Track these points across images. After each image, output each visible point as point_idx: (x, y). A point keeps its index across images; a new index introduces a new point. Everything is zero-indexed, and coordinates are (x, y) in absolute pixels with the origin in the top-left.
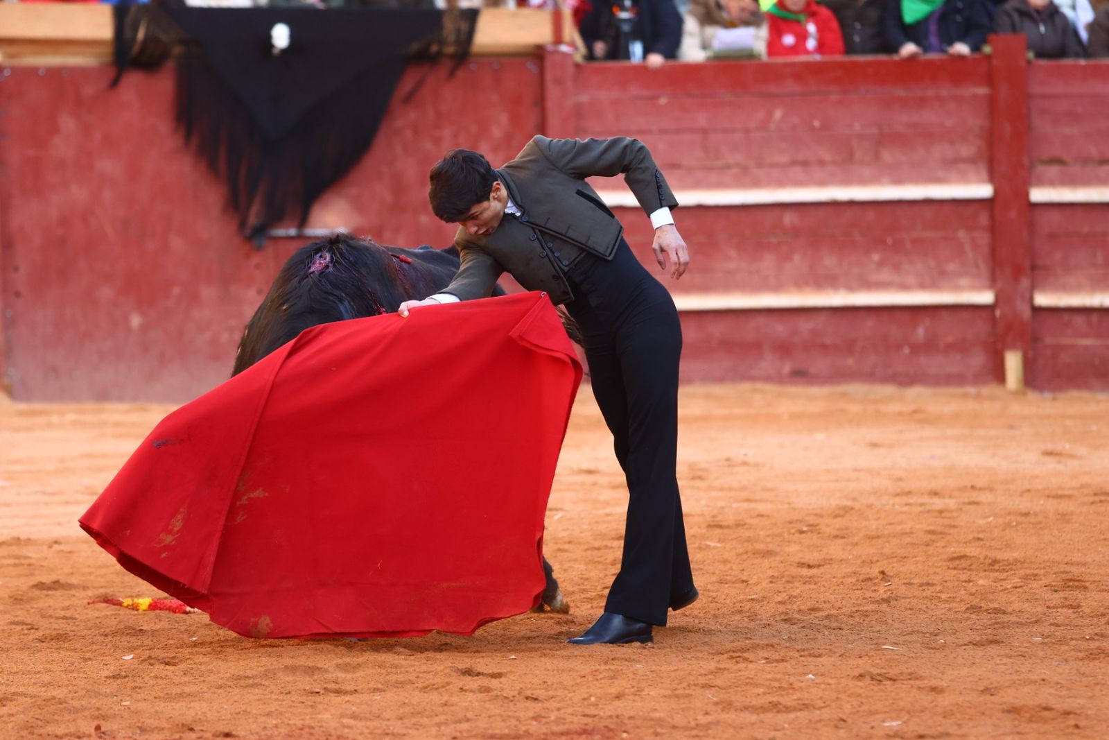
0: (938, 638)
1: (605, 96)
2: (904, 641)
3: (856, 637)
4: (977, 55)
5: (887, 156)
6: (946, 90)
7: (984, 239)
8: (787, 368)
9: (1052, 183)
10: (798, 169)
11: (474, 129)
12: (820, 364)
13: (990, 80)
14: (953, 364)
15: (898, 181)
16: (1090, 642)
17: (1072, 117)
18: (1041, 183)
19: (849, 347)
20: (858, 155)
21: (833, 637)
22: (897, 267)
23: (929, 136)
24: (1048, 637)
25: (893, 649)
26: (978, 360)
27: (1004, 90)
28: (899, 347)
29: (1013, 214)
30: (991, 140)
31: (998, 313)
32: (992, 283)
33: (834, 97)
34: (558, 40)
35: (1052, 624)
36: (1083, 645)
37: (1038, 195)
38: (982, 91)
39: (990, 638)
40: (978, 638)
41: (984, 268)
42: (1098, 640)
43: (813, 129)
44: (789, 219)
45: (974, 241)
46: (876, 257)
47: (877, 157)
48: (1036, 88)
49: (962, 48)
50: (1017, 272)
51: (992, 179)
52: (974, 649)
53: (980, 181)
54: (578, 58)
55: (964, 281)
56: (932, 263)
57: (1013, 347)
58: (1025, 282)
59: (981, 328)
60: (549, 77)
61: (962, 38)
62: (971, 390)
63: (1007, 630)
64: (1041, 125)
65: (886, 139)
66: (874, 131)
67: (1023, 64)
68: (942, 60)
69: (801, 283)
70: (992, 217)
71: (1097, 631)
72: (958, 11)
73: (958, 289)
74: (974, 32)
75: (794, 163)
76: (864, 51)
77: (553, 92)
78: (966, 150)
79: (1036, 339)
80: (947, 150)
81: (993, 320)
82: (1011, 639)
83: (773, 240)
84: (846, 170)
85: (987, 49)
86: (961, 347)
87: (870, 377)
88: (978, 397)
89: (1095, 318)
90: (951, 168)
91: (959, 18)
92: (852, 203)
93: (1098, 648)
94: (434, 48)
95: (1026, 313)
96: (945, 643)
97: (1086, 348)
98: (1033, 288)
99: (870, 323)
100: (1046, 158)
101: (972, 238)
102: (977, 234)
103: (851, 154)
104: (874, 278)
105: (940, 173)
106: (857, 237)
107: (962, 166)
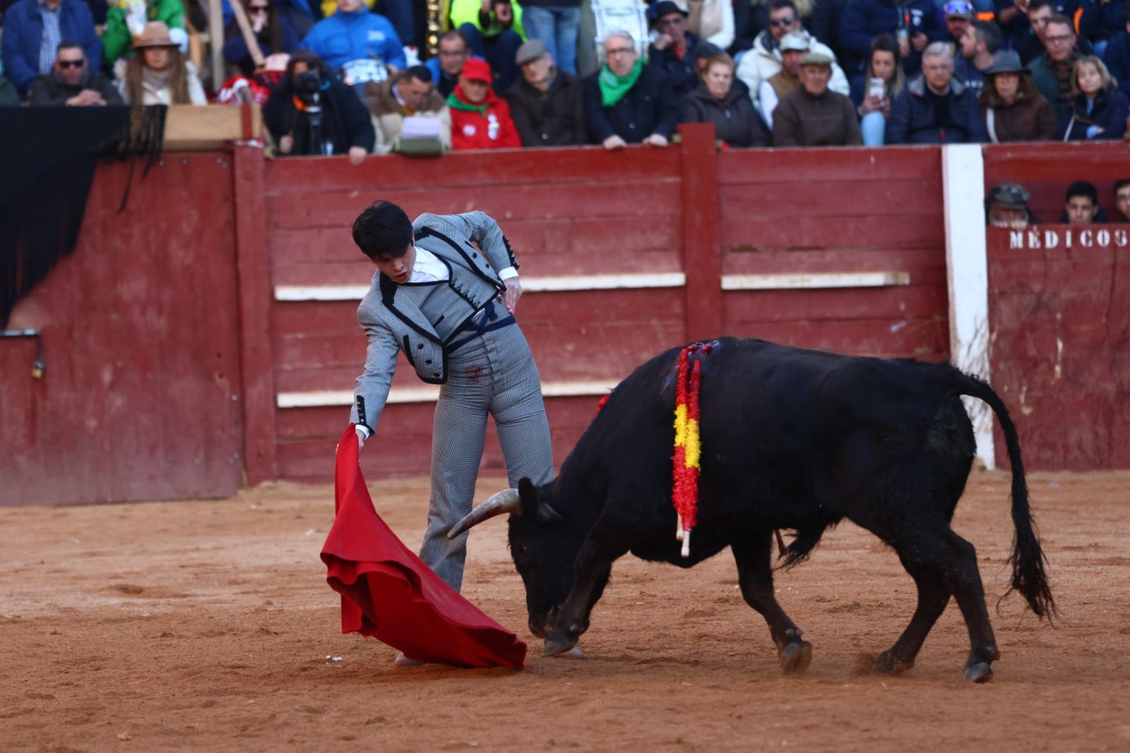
1: (297, 190)
5: (579, 246)
6: (635, 182)
7: (676, 327)
9: (743, 271)
11: (163, 226)
13: (681, 170)
15: (591, 272)
17: (762, 205)
18: (733, 271)
20: (551, 246)
22: (591, 357)
23: (621, 226)
27: (694, 179)
29: (705, 302)
30: (683, 229)
33: (526, 188)
34: (248, 135)
37: (729, 282)
38: (671, 180)
43: (506, 220)
45: (667, 329)
46: (570, 347)
47: (570, 247)
48: (725, 177)
49: (657, 139)
51: (683, 269)
53: (673, 271)
54: (268, 152)
56: (626, 352)
60: (239, 173)
64: (732, 213)
65: (577, 229)
66: (567, 220)
67: (712, 152)
70: (685, 305)
77: (243, 186)
80: (642, 241)
84: (538, 260)
85: (677, 138)
90: (643, 258)
92: (545, 293)
94: (122, 146)
100: (736, 245)
101: (665, 326)
102: (668, 322)
103: (544, 246)
104: (569, 368)
105: (633, 262)
106: (551, 327)
107: (653, 254)
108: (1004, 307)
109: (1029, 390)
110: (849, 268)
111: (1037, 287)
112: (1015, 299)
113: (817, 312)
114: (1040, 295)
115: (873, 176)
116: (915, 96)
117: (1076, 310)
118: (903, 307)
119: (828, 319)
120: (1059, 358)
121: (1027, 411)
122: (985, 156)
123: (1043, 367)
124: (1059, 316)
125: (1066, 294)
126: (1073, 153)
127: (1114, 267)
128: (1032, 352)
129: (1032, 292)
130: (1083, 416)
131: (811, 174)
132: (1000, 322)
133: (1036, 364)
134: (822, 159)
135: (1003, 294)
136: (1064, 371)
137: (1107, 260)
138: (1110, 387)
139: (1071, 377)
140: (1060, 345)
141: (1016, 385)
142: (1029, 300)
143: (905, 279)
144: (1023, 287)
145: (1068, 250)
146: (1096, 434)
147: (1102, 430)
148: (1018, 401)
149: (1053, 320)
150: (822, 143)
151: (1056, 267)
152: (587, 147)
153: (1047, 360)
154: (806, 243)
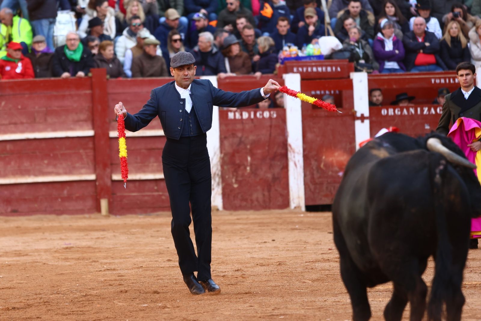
4: (86, 77)
5: (49, 120)
6: (73, 92)
7: (91, 153)
8: (9, 209)
10: (12, 126)
12: (23, 207)
13: (92, 87)
14: (79, 205)
15: (55, 130)
18: (114, 129)
19: (35, 200)
20: (37, 120)
22: (55, 166)
23: (67, 111)
26: (90, 203)
27: (97, 91)
28: (56, 199)
29: (102, 142)
30: (93, 112)
31: (97, 183)
32: (95, 171)
33: (27, 96)
37: (113, 134)
38: (88, 92)
41: (91, 165)
43: (18, 109)
44: (9, 147)
45: (87, 154)
46: (46, 162)
47: (45, 120)
48: (110, 90)
49: (81, 74)
50: (105, 166)
51: (93, 128)
53: (89, 129)
55: (83, 171)
56: (69, 163)
57: (104, 197)
58: (108, 170)
59: (90, 190)
62: (87, 216)
65: (49, 113)
66: (44, 109)
67: (105, 80)
69: (15, 174)
70: (94, 144)
73: (81, 174)
75: (10, 124)
76: (41, 76)
78: (83, 116)
79: (113, 194)
80: (75, 117)
81: (96, 186)
83: (3, 156)
84: (32, 126)
85: (90, 75)
86: (82, 198)
87: (45, 212)
88: (90, 218)
89: (137, 184)
90: (76, 124)
92: (35, 140)
95: (109, 183)
97: (134, 196)
98: (112, 172)
99: (44, 189)
102: (88, 151)
103: (35, 119)
104: (45, 170)
105: (72, 126)
106: (38, 154)
107: (81, 123)
108: (226, 143)
109: (237, 177)
111: (239, 135)
112: (231, 140)
113: (149, 146)
114: (241, 138)
117: (256, 144)
119: (154, 149)
120: (249, 164)
121: (236, 186)
122: (219, 81)
123: (242, 167)
124: (248, 147)
125: (252, 137)
126: (254, 80)
127: (271, 126)
128: (238, 162)
129: (238, 137)
130: (259, 188)
132: (225, 149)
133: (239, 166)
135: (225, 138)
136: (251, 169)
137: (268, 124)
138: (269, 176)
139: (254, 172)
140: (249, 159)
141: (231, 176)
142: (236, 140)
144: (234, 135)
145: (252, 120)
146: (264, 195)
147: (266, 193)
148: (232, 182)
149: (246, 148)
150: (152, 75)
151: (247, 127)
152: (53, 79)
153: (244, 165)
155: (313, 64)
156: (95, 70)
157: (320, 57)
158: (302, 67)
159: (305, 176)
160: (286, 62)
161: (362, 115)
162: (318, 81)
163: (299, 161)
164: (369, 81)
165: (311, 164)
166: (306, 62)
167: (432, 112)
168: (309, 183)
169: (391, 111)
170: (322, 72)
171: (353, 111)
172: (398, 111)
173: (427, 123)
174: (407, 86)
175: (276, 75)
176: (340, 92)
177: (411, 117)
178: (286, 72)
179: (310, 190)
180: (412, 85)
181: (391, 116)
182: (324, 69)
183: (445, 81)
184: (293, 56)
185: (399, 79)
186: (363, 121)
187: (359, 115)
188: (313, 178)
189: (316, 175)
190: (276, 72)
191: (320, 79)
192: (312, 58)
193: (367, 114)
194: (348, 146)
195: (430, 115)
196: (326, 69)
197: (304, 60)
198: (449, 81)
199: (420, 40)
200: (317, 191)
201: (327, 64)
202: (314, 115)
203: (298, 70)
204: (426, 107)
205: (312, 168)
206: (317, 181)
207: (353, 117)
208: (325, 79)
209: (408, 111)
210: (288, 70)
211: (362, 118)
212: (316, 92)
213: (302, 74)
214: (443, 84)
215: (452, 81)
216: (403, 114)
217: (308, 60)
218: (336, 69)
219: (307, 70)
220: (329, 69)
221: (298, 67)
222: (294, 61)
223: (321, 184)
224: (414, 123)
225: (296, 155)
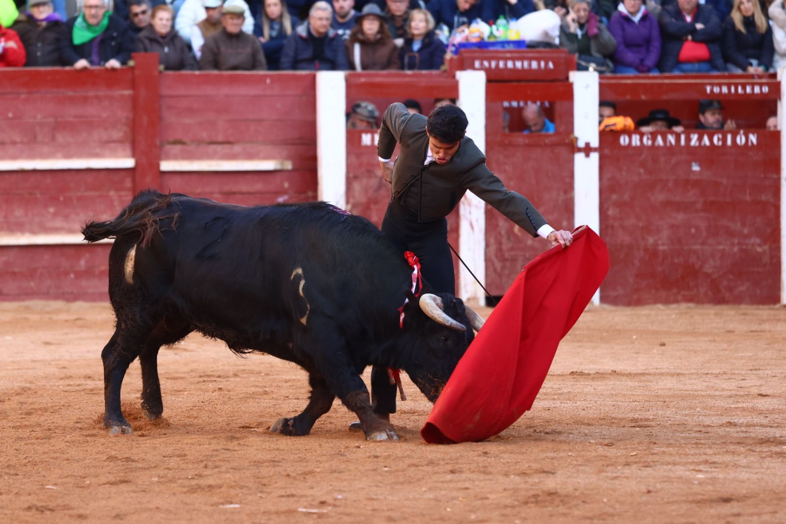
0: (85, 479)
2: (62, 483)
3: (28, 481)
4: (124, 67)
5: (60, 138)
6: (102, 92)
7: (128, 197)
9: (176, 158)
12: (11, 286)
13: (133, 85)
14: (104, 286)
15: (68, 156)
16: (192, 480)
17: (190, 111)
18: (168, 157)
19: (31, 274)
20: (40, 138)
21: (11, 481)
22: (66, 217)
23: (90, 124)
24: (162, 477)
25: (53, 489)
27: (143, 92)
28: (67, 273)
29: (149, 179)
30: (134, 127)
33: (23, 96)
35: (166, 469)
36: (186, 483)
37: (166, 166)
38: (128, 92)
39: (122, 479)
40: (113, 480)
42: (197, 479)
43: (8, 118)
45: (121, 198)
46: (52, 210)
47: (53, 139)
48: (165, 91)
49: (114, 63)
51: (134, 155)
52: (110, 487)
53: (126, 157)
56: (91, 214)
61: (114, 56)
63: (134, 473)
64: (169, 117)
65: (60, 126)
66: (51, 120)
67: (156, 73)
68: (99, 70)
70: (134, 181)
71: (197, 472)
72: (113, 38)
74: (123, 52)
76: (44, 64)
78: (117, 134)
80: (104, 136)
82: (137, 479)
84: (31, 147)
85: (131, 63)
87: (47, 295)
90: (106, 146)
91: (113, 43)
92: (36, 171)
93: (197, 485)
96: (90, 483)
99: (46, 256)
100: (171, 140)
101: (120, 196)
102: (123, 193)
103: (35, 137)
104: (50, 224)
105: (98, 150)
106: (39, 196)
107: (113, 145)
108: (357, 186)
110: (250, 157)
112: (364, 180)
113: (227, 188)
114: (381, 178)
115: (268, 92)
116: (301, 37)
118: (286, 185)
119: (234, 193)
122: (347, 80)
126: (407, 79)
129: (376, 176)
131: (224, 91)
132: (353, 197)
134: (233, 80)
135: (356, 177)
142: (374, 182)
143: (289, 166)
144: (370, 173)
150: (235, 68)
154: (220, 138)
155: (508, 55)
156: (140, 55)
157: (519, 43)
158: (489, 59)
159: (487, 245)
160: (463, 50)
161: (587, 144)
162: (514, 84)
163: (477, 220)
164: (602, 86)
165: (497, 226)
166: (497, 52)
167: (705, 142)
168: (494, 258)
169: (636, 140)
170: (523, 69)
171: (572, 137)
172: (648, 138)
173: (695, 161)
174: (665, 97)
175: (445, 71)
176: (552, 104)
177: (670, 150)
178: (462, 68)
179: (495, 270)
180: (673, 96)
181: (636, 148)
182: (526, 64)
183: (729, 89)
184: (474, 40)
185: (652, 84)
186: (587, 155)
187: (581, 144)
188: (500, 250)
189: (506, 246)
190: (445, 67)
191: (519, 81)
192: (506, 46)
193: (595, 143)
194: (562, 197)
195: (701, 147)
196: (530, 65)
197: (492, 49)
198: (736, 89)
199: (689, 19)
200: (507, 272)
201: (531, 55)
202: (506, 142)
203: (482, 64)
204: (694, 133)
205: (500, 233)
206: (507, 255)
207: (572, 147)
208: (528, 81)
209: (665, 139)
210: (465, 64)
211: (587, 150)
212: (510, 104)
213: (488, 71)
214: (725, 94)
215: (740, 90)
216: (656, 144)
217: (499, 48)
218: (546, 64)
219: (497, 65)
220: (534, 65)
221: (482, 59)
222: (475, 49)
223: (514, 260)
224: (673, 161)
225: (473, 210)
